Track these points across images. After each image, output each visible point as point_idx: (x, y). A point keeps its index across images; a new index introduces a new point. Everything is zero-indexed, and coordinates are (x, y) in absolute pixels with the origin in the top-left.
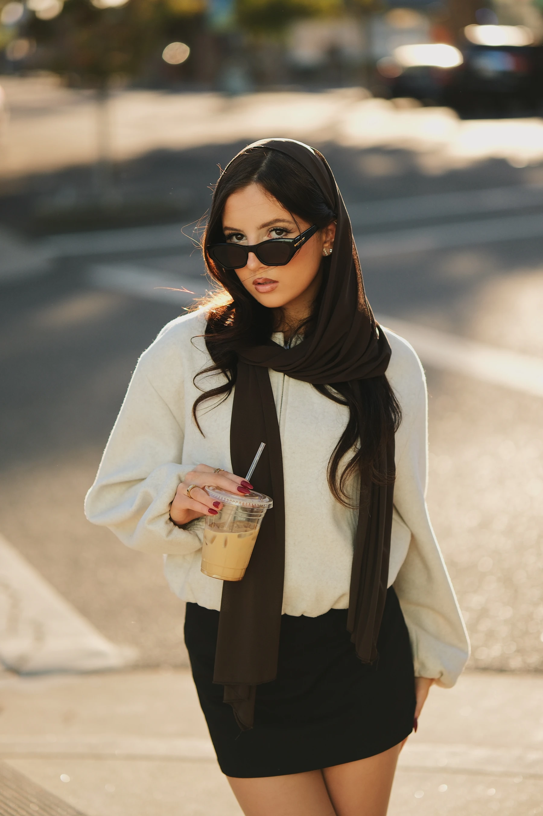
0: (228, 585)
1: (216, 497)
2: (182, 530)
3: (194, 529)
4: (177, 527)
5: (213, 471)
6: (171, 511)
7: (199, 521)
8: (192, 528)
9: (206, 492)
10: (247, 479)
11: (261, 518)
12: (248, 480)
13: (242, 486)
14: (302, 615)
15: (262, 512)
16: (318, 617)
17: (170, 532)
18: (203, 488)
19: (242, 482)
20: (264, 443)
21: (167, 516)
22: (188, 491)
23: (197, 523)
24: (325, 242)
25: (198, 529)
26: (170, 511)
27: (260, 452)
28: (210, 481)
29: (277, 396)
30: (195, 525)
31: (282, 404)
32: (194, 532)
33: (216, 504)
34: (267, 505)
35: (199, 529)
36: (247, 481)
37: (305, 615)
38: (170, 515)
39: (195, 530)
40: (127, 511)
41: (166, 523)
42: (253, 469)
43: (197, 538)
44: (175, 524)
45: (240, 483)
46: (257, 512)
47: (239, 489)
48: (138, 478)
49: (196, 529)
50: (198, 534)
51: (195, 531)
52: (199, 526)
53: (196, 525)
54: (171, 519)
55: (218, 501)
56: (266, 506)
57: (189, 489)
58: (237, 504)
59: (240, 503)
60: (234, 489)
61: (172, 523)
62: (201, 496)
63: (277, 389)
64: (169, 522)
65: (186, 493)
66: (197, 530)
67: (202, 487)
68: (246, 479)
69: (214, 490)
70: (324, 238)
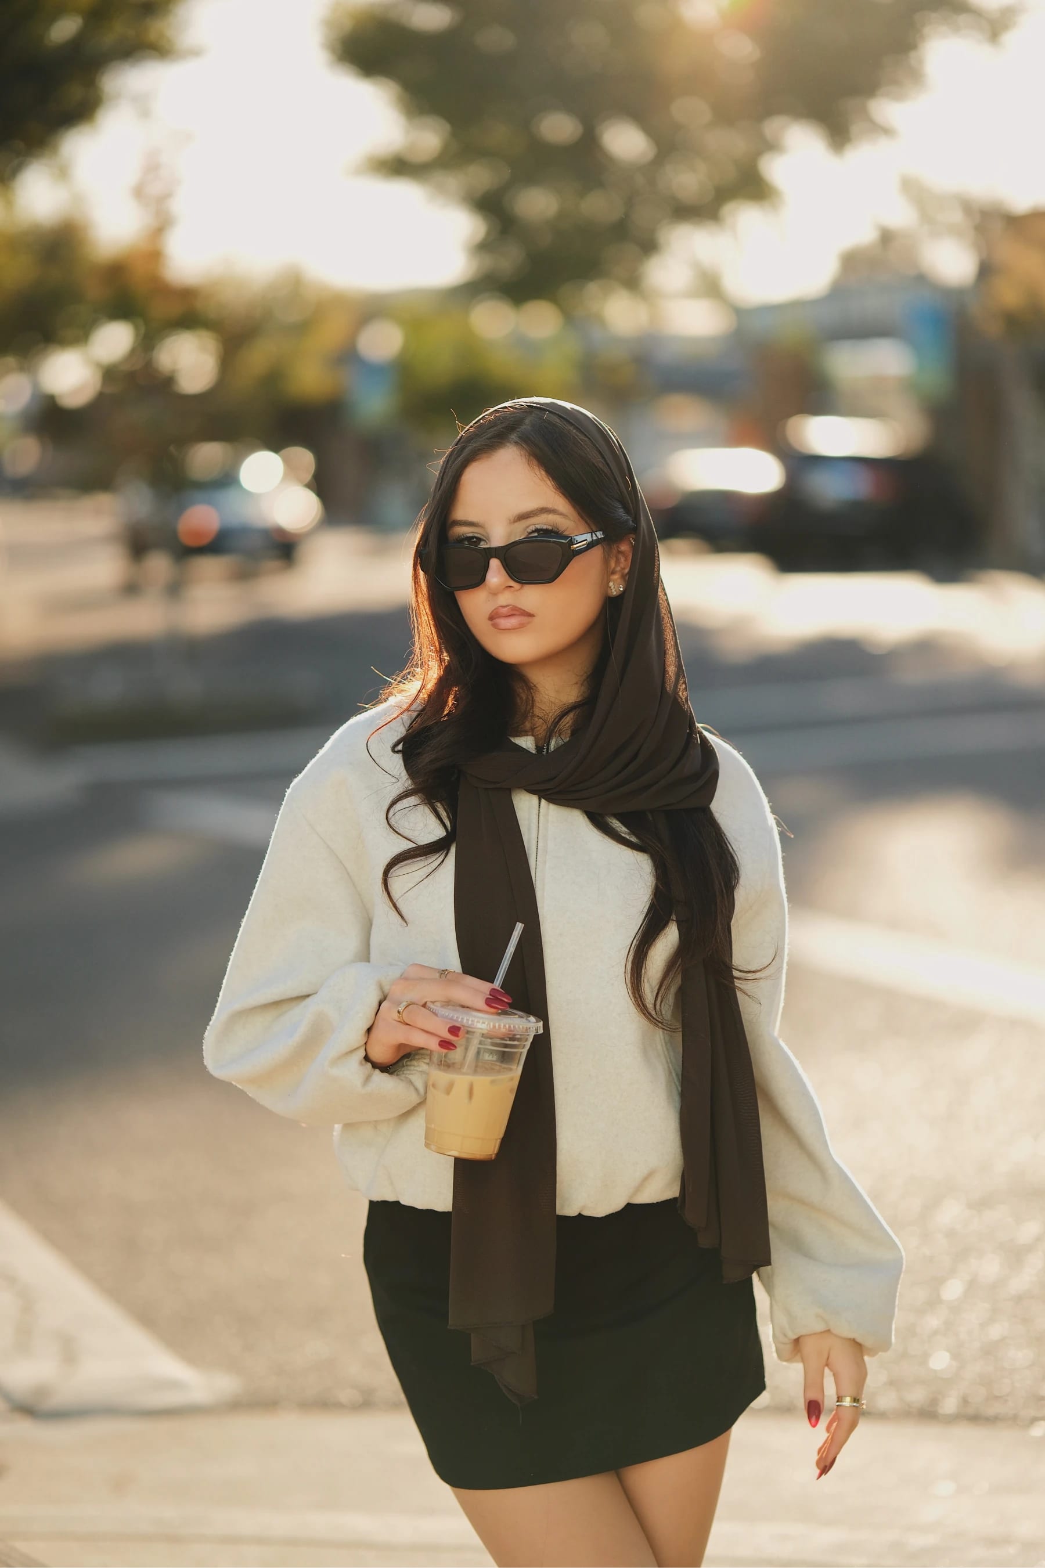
0: (461, 1165)
1: (451, 1019)
2: (386, 1074)
3: (403, 1073)
4: (377, 1071)
5: (438, 975)
6: (368, 1044)
7: (411, 1060)
8: (401, 1072)
9: (429, 1009)
10: (497, 984)
11: (525, 1051)
12: (499, 986)
13: (491, 997)
14: (580, 1214)
15: (527, 1040)
16: (607, 1216)
17: (368, 1079)
18: (424, 1006)
19: (490, 991)
20: (520, 924)
21: (361, 1053)
22: (399, 1012)
23: (409, 1063)
24: (613, 573)
25: (411, 1072)
26: (365, 1044)
27: (515, 939)
28: (433, 992)
29: (529, 841)
30: (403, 1066)
31: (538, 854)
32: (407, 1078)
33: (454, 1030)
34: (534, 1028)
35: (414, 1072)
36: (496, 988)
37: (586, 1213)
38: (366, 1050)
39: (406, 1074)
40: (281, 1047)
41: (361, 1064)
42: (505, 968)
43: (412, 1088)
44: (375, 1066)
45: (488, 993)
46: (518, 1040)
47: (488, 1002)
48: (295, 994)
49: (408, 1072)
50: (413, 1081)
51: (407, 1076)
52: (412, 1068)
53: (407, 1066)
54: (367, 1058)
55: (458, 1025)
56: (531, 1029)
57: (400, 1009)
58: (484, 1026)
59: (489, 1024)
60: (481, 1003)
61: (369, 1065)
62: (423, 1019)
63: (529, 829)
64: (364, 1062)
65: (396, 1015)
66: (409, 1074)
67: (423, 1002)
68: (495, 985)
69: (442, 1006)
70: (613, 564)
